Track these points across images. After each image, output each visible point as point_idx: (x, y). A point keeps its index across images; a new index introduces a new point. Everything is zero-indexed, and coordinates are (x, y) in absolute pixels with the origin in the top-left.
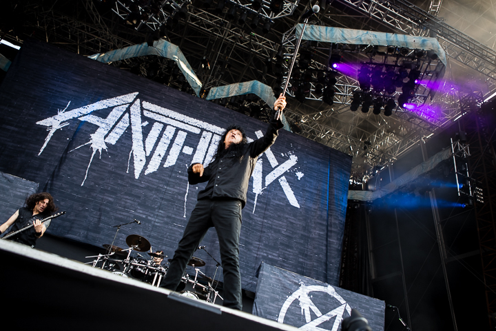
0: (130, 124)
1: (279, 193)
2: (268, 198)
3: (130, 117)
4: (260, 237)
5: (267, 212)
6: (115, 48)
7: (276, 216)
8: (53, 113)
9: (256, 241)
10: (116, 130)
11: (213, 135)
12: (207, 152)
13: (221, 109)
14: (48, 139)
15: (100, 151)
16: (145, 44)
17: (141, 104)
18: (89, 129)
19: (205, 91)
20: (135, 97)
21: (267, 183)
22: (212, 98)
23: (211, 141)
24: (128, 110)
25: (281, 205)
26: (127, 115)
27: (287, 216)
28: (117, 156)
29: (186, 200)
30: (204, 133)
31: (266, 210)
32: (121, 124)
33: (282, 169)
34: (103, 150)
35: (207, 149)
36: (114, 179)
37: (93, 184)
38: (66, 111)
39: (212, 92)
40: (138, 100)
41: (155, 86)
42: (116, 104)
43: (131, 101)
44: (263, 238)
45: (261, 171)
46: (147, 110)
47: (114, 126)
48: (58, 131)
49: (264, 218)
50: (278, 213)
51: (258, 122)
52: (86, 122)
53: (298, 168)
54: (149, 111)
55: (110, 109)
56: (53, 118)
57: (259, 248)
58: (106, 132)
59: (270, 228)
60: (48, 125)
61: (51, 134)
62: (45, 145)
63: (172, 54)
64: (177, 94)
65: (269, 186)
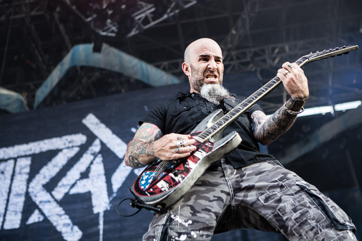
11: (16, 162)
12: (9, 193)
23: (14, 172)
30: (2, 166)
35: (10, 188)
65: (120, 189)
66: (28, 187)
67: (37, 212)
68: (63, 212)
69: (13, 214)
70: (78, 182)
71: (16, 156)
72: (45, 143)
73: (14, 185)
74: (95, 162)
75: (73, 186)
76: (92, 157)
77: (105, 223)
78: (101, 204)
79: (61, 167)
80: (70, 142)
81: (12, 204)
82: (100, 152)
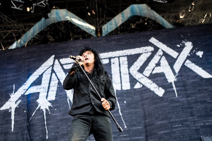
0: (59, 79)
1: (190, 74)
2: (183, 81)
3: (56, 75)
4: (192, 112)
5: (187, 92)
6: (24, 32)
7: (196, 91)
8: (8, 98)
9: (190, 116)
10: (51, 89)
11: (119, 59)
12: (120, 73)
13: (116, 37)
14: (13, 117)
15: (48, 109)
16: (43, 19)
17: (60, 62)
18: (34, 98)
19: (99, 31)
20: (53, 59)
21: (177, 71)
22: (106, 33)
23: (119, 63)
24: (53, 71)
25: (196, 82)
26: (54, 74)
27: (205, 88)
28: (60, 106)
29: (121, 114)
30: (112, 60)
31: (185, 90)
32: (52, 83)
33: (183, 56)
34: (50, 107)
35: (120, 71)
36: (65, 124)
37: (53, 134)
38: (15, 92)
39: (104, 29)
40: (57, 61)
41: (63, 45)
42: (43, 71)
43: (52, 64)
44: (195, 112)
45: (168, 64)
46: (65, 64)
47: (49, 87)
48: (16, 109)
49: (187, 97)
50: (198, 88)
51: (148, 33)
52: (30, 94)
53: (196, 49)
54: (67, 64)
55: (41, 76)
56: (9, 101)
57: (194, 121)
58: (46, 94)
59: (196, 102)
60: (9, 108)
61: (13, 114)
62: (13, 122)
63: (64, 17)
64: (80, 44)
65: (179, 72)
66: (129, 71)
67: (138, 83)
68: (152, 82)
69: (125, 82)
70: (155, 68)
71: (118, 56)
72: (132, 51)
73: (121, 69)
74: (162, 59)
75: (153, 69)
76: (160, 57)
77: (176, 87)
78: (171, 78)
79: (144, 62)
80: (145, 50)
81: (123, 78)
82: (163, 55)
